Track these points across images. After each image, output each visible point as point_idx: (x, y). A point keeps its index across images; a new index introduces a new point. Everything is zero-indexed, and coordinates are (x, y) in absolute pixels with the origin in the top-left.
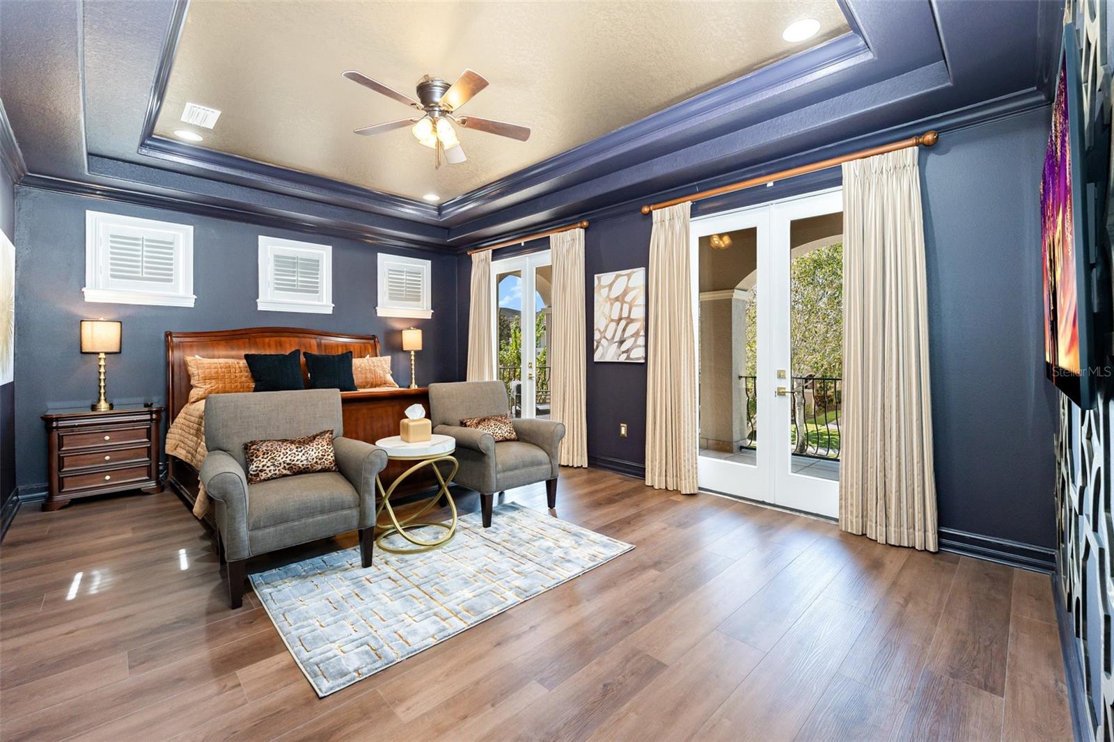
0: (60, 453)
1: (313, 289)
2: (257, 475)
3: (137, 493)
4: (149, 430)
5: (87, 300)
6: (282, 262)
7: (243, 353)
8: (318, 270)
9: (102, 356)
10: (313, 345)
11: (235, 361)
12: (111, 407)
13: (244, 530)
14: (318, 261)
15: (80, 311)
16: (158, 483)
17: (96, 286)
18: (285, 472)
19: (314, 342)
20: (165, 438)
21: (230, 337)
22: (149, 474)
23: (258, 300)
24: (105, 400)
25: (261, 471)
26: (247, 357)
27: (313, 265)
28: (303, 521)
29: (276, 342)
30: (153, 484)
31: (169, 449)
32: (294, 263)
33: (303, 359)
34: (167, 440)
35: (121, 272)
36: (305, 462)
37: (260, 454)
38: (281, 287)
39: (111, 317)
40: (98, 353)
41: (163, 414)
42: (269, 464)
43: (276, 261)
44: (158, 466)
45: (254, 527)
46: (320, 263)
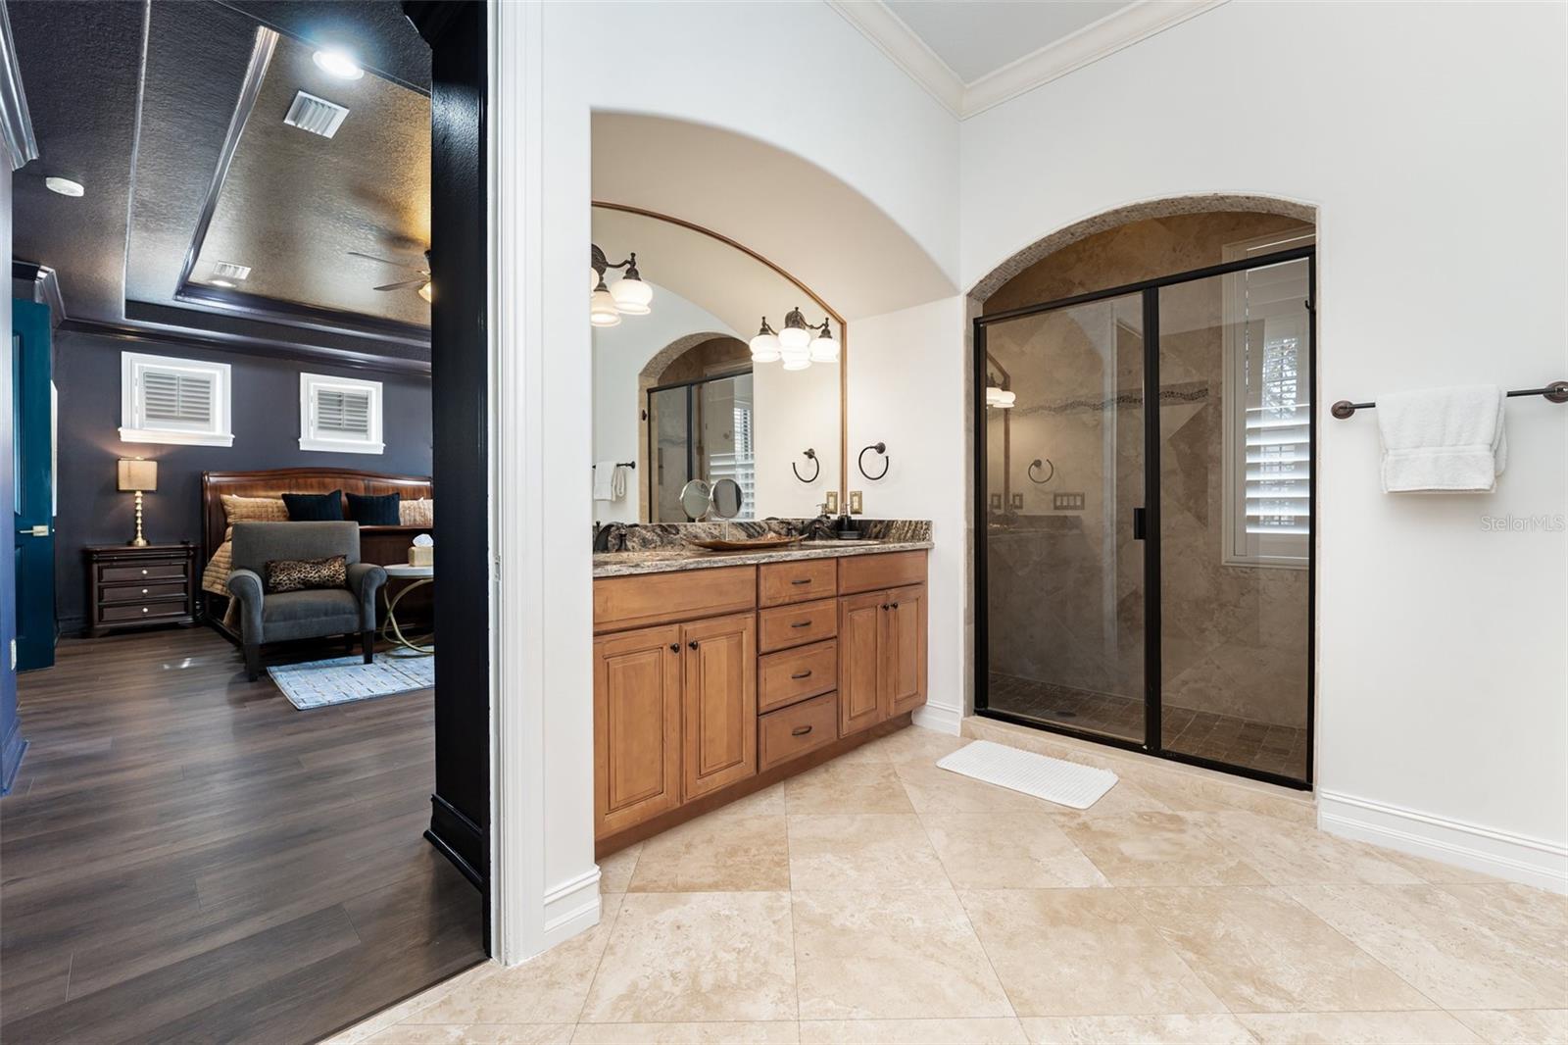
0: (101, 584)
1: (361, 428)
2: (275, 587)
3: (175, 626)
4: (186, 566)
5: (123, 439)
6: (326, 399)
7: (280, 493)
8: (366, 408)
9: (139, 494)
10: (360, 487)
11: (274, 501)
12: (148, 543)
13: (258, 621)
14: (367, 399)
15: (116, 451)
16: (194, 618)
17: (132, 427)
18: (299, 586)
19: (361, 484)
20: (202, 575)
21: (270, 478)
22: (186, 609)
23: (300, 440)
24: (142, 537)
25: (279, 584)
26: (284, 497)
27: (362, 402)
28: (309, 620)
29: (319, 483)
30: (190, 619)
31: (205, 585)
32: (340, 401)
33: (344, 499)
34: (204, 578)
35: (157, 412)
36: (317, 579)
37: (278, 570)
38: (324, 426)
39: (148, 455)
40: (134, 492)
41: (199, 552)
42: (285, 578)
43: (320, 399)
44: (195, 605)
45: (267, 620)
46: (369, 401)
